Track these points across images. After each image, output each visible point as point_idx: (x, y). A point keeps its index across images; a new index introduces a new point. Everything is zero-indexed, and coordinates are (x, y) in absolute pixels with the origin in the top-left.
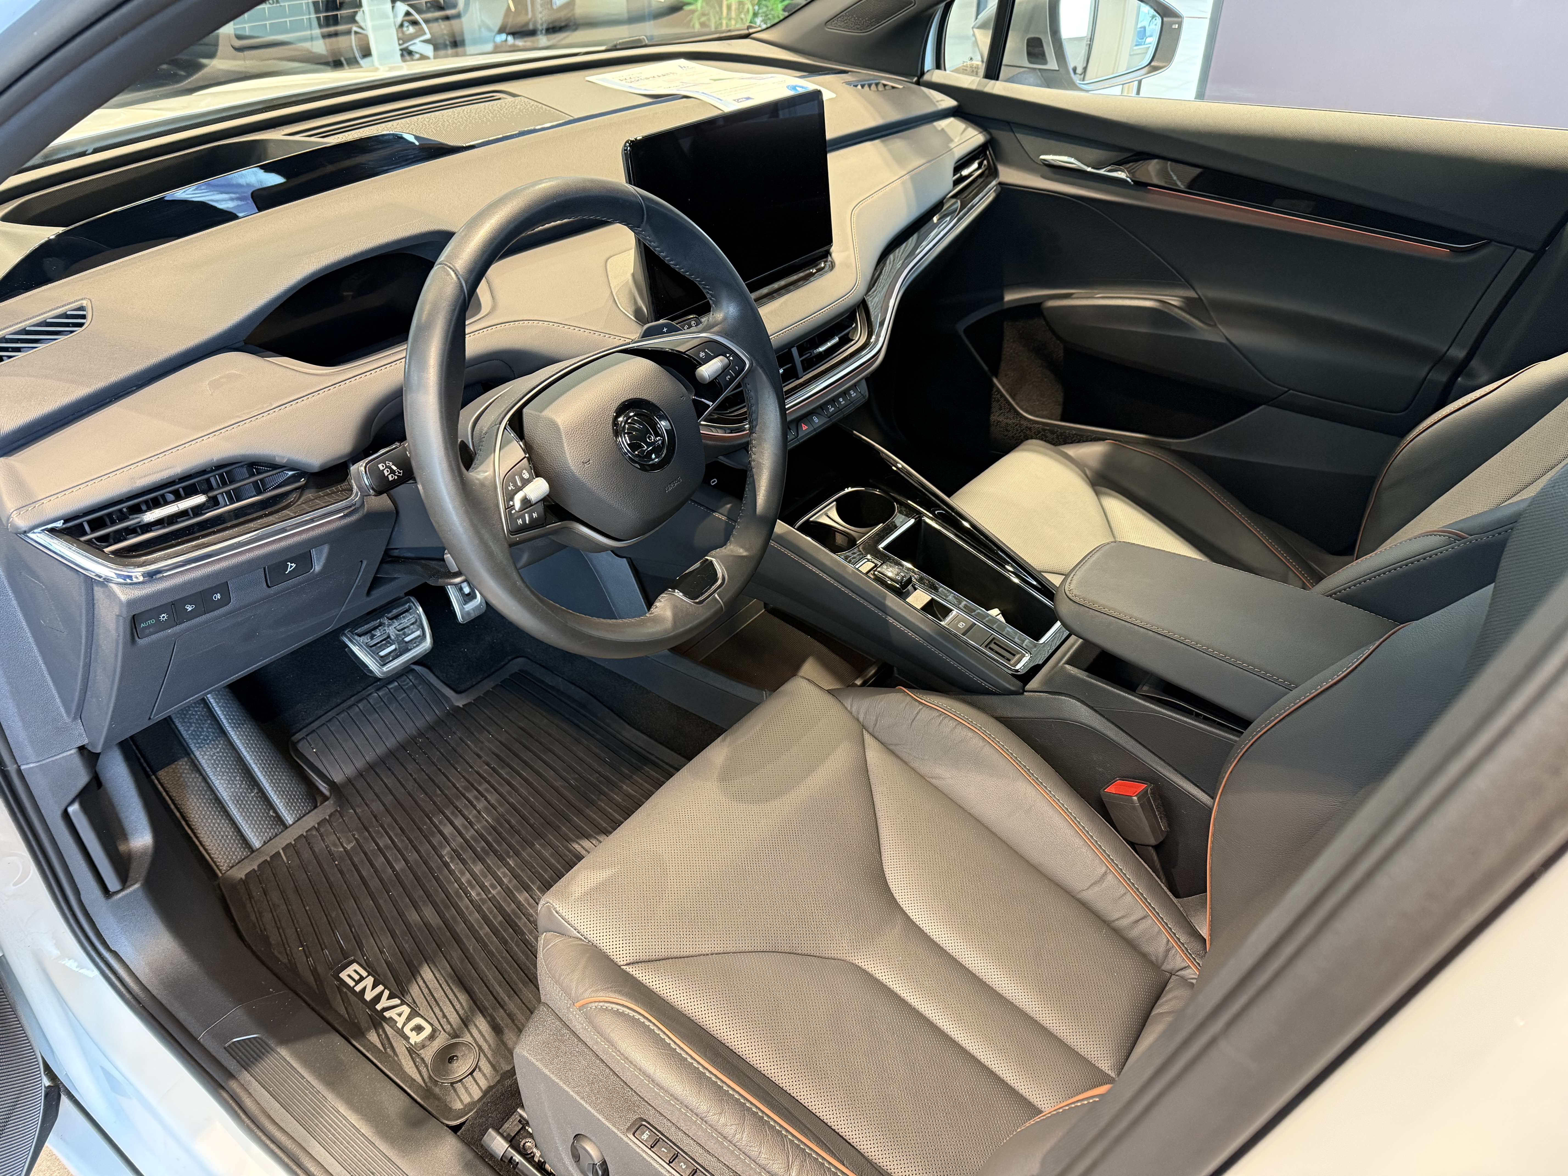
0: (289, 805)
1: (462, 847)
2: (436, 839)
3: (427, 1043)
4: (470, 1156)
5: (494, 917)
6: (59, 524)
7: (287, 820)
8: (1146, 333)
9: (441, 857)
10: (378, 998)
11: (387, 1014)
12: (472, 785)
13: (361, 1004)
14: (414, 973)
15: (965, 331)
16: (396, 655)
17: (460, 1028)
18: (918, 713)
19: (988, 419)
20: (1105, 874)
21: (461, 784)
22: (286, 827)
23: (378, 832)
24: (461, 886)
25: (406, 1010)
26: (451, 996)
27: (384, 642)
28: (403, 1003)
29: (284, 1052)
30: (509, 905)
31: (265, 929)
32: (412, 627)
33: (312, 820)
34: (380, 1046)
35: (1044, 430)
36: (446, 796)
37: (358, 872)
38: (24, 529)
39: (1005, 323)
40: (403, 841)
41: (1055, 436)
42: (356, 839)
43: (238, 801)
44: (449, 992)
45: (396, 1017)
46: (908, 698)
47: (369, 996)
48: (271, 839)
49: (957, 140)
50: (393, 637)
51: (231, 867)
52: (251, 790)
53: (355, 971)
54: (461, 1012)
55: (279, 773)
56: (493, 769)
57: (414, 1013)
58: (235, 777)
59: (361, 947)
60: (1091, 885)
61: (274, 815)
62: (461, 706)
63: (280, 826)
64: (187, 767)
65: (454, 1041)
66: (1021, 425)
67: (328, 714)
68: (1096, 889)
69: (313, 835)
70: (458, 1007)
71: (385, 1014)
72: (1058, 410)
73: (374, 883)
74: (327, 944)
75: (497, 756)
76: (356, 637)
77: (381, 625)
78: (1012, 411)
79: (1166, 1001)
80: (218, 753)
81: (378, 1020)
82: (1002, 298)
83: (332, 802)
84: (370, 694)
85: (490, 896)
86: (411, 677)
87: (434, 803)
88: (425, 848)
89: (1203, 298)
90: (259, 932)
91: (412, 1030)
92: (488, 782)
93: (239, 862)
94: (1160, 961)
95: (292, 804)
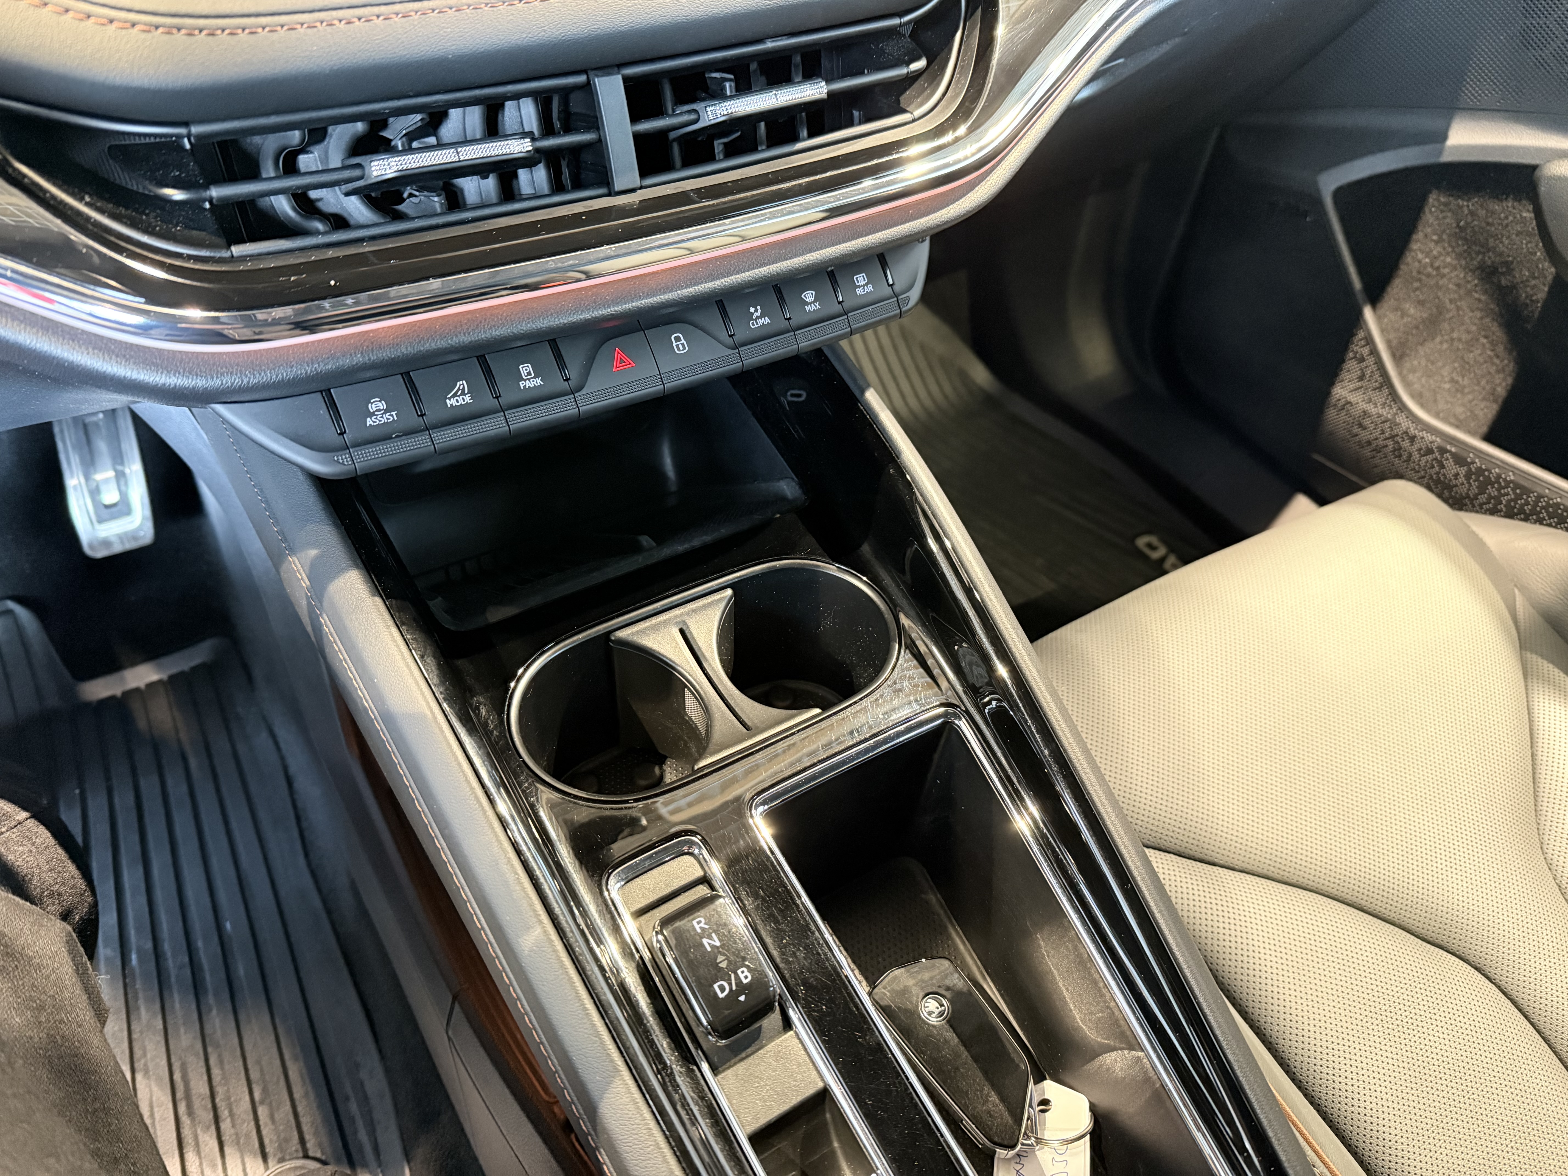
15: (1339, 194)
19: (1328, 394)
35: (1443, 451)
39: (1432, 199)
41: (1463, 471)
66: (1395, 424)
72: (1487, 412)
78: (1386, 391)
82: (1443, 137)
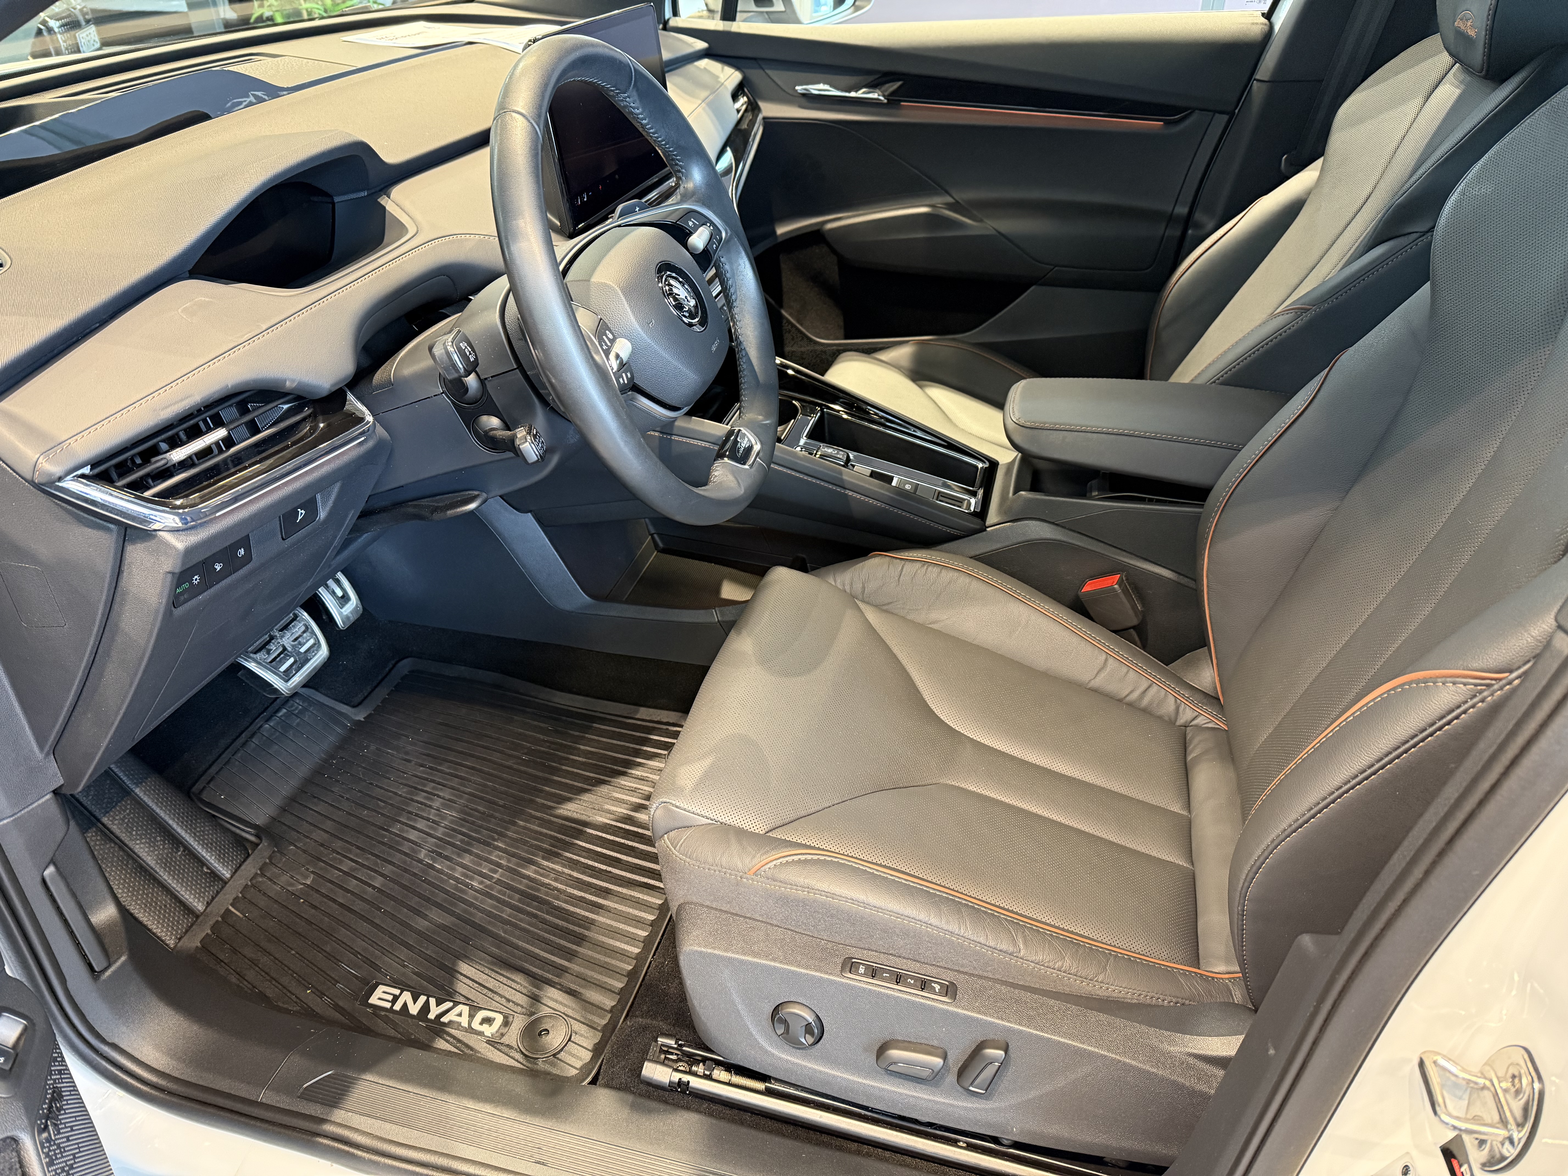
0: (221, 858)
1: (437, 846)
2: (406, 847)
3: (504, 1030)
4: (630, 1098)
5: (509, 897)
6: (86, 470)
7: (223, 874)
8: (924, 238)
9: (420, 861)
10: (426, 1008)
11: (445, 1019)
12: (416, 788)
13: (410, 1020)
14: (452, 973)
16: (298, 667)
17: (532, 1005)
18: (902, 569)
20: (1106, 660)
21: (402, 791)
22: (225, 883)
23: (335, 859)
24: (456, 880)
25: (465, 1009)
26: (504, 980)
27: (282, 656)
28: (456, 1004)
29: (369, 1077)
30: (521, 883)
31: (254, 987)
32: (305, 635)
33: (250, 868)
34: (456, 1051)
36: (391, 805)
37: (334, 901)
38: (58, 475)
39: (781, 256)
40: (368, 859)
42: (313, 872)
43: (166, 864)
44: (502, 979)
45: (457, 1019)
46: (888, 559)
47: (414, 1009)
48: (213, 898)
49: (721, 76)
50: (289, 649)
51: (180, 939)
52: (177, 849)
53: (384, 992)
54: (525, 991)
55: (200, 823)
56: (431, 768)
57: (474, 1009)
58: (155, 838)
59: (378, 969)
60: (1097, 674)
61: (209, 871)
62: (363, 720)
63: (218, 882)
64: (99, 838)
65: (533, 1018)
67: (224, 756)
68: (1103, 675)
69: (260, 882)
70: (518, 987)
71: (442, 1020)
72: (840, 333)
73: (359, 906)
74: (336, 978)
75: (428, 755)
76: (252, 655)
77: (272, 638)
78: (805, 340)
79: (1195, 746)
80: (128, 815)
81: (438, 1028)
82: (774, 232)
83: (266, 844)
84: (261, 726)
85: (494, 880)
86: (298, 701)
87: (382, 815)
88: (397, 858)
89: (960, 201)
90: (249, 992)
91: (481, 1024)
92: (433, 781)
93: (187, 931)
94: (1173, 719)
95: (224, 855)
